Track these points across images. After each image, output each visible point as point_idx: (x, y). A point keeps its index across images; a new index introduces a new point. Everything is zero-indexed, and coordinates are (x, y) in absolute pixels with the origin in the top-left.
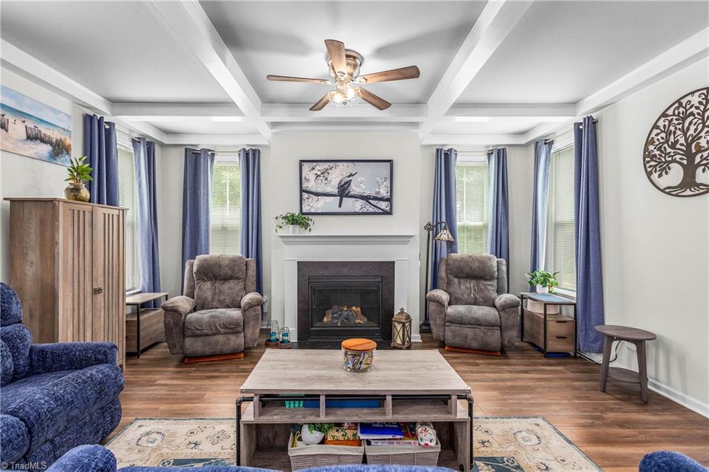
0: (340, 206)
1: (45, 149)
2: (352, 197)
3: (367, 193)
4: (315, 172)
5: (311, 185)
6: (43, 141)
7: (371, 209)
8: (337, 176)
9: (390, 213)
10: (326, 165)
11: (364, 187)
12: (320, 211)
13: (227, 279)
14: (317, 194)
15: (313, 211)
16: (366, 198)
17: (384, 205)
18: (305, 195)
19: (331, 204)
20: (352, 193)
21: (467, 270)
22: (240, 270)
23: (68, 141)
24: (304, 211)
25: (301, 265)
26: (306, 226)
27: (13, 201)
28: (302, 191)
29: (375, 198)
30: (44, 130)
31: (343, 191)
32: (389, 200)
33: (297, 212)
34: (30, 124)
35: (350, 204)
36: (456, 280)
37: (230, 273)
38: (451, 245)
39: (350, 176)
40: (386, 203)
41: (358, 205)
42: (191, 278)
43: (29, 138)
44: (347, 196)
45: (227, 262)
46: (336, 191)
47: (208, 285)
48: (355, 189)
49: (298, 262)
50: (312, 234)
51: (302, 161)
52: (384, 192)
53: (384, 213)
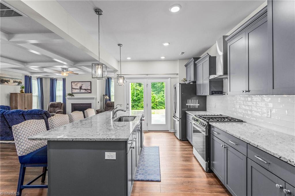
0: (80, 91)
1: (17, 83)
3: (86, 89)
4: (75, 84)
5: (74, 87)
6: (16, 82)
7: (87, 92)
8: (79, 85)
9: (91, 93)
10: (77, 83)
11: (85, 87)
12: (76, 92)
14: (75, 89)
16: (85, 90)
17: (89, 91)
18: (73, 89)
19: (78, 91)
22: (59, 105)
23: (21, 81)
24: (73, 92)
26: (73, 96)
27: (11, 93)
28: (72, 88)
29: (87, 90)
30: (17, 80)
31: (81, 88)
32: (91, 90)
33: (71, 93)
34: (14, 80)
35: (82, 91)
36: (107, 107)
37: (57, 106)
39: (82, 85)
40: (90, 91)
41: (84, 91)
42: (49, 107)
43: (14, 82)
45: (56, 104)
46: (79, 88)
48: (83, 88)
49: (72, 104)
51: (72, 82)
52: (89, 88)
53: (90, 93)
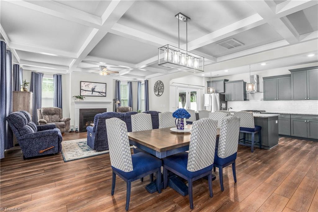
0: (92, 94)
2: (95, 92)
4: (85, 84)
5: (83, 88)
7: (101, 95)
8: (91, 86)
10: (88, 83)
11: (98, 89)
12: (86, 95)
13: (53, 114)
14: (85, 91)
15: (84, 95)
16: (99, 92)
17: (104, 94)
18: (82, 91)
19: (90, 93)
20: (95, 91)
21: (124, 110)
22: (58, 111)
24: (81, 95)
25: (80, 110)
26: (82, 99)
28: (81, 89)
29: (102, 92)
31: (93, 90)
32: (105, 93)
33: (79, 95)
37: (54, 112)
38: (119, 104)
39: (95, 86)
41: (97, 94)
44: (94, 91)
45: (53, 109)
46: (91, 90)
47: (47, 116)
48: (96, 90)
49: (80, 109)
50: (84, 101)
51: (81, 81)
52: (104, 91)
53: (104, 96)
